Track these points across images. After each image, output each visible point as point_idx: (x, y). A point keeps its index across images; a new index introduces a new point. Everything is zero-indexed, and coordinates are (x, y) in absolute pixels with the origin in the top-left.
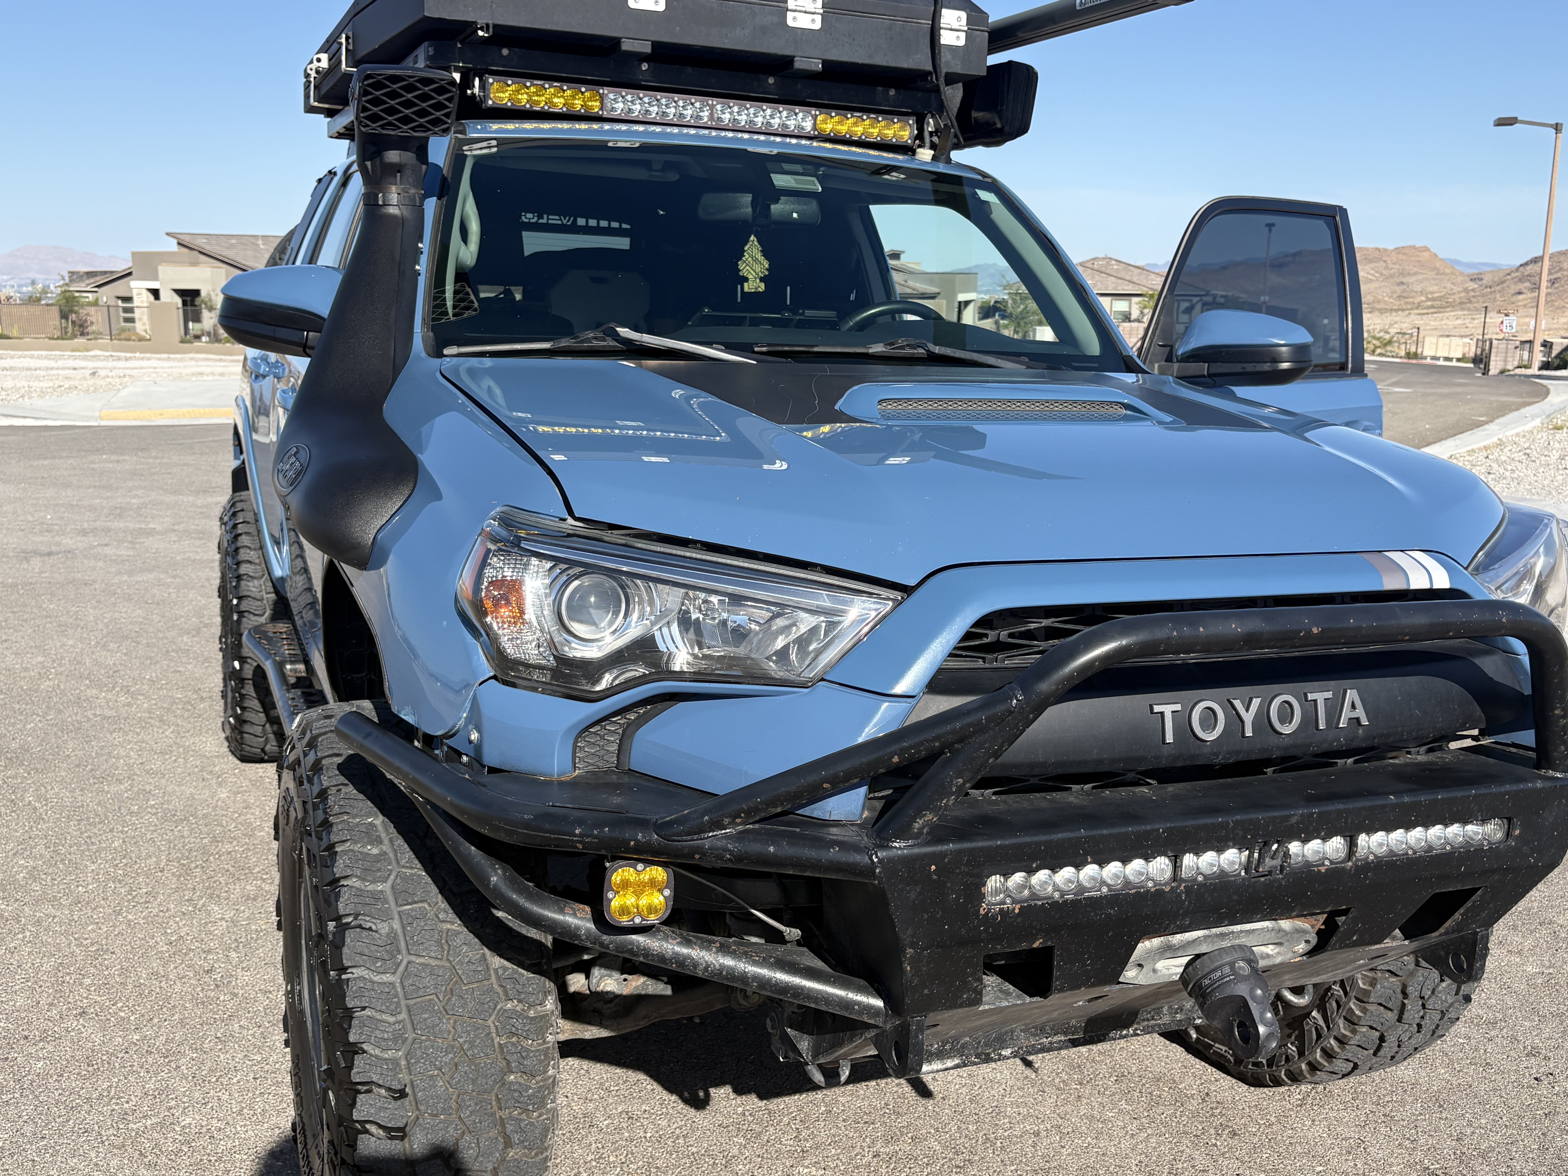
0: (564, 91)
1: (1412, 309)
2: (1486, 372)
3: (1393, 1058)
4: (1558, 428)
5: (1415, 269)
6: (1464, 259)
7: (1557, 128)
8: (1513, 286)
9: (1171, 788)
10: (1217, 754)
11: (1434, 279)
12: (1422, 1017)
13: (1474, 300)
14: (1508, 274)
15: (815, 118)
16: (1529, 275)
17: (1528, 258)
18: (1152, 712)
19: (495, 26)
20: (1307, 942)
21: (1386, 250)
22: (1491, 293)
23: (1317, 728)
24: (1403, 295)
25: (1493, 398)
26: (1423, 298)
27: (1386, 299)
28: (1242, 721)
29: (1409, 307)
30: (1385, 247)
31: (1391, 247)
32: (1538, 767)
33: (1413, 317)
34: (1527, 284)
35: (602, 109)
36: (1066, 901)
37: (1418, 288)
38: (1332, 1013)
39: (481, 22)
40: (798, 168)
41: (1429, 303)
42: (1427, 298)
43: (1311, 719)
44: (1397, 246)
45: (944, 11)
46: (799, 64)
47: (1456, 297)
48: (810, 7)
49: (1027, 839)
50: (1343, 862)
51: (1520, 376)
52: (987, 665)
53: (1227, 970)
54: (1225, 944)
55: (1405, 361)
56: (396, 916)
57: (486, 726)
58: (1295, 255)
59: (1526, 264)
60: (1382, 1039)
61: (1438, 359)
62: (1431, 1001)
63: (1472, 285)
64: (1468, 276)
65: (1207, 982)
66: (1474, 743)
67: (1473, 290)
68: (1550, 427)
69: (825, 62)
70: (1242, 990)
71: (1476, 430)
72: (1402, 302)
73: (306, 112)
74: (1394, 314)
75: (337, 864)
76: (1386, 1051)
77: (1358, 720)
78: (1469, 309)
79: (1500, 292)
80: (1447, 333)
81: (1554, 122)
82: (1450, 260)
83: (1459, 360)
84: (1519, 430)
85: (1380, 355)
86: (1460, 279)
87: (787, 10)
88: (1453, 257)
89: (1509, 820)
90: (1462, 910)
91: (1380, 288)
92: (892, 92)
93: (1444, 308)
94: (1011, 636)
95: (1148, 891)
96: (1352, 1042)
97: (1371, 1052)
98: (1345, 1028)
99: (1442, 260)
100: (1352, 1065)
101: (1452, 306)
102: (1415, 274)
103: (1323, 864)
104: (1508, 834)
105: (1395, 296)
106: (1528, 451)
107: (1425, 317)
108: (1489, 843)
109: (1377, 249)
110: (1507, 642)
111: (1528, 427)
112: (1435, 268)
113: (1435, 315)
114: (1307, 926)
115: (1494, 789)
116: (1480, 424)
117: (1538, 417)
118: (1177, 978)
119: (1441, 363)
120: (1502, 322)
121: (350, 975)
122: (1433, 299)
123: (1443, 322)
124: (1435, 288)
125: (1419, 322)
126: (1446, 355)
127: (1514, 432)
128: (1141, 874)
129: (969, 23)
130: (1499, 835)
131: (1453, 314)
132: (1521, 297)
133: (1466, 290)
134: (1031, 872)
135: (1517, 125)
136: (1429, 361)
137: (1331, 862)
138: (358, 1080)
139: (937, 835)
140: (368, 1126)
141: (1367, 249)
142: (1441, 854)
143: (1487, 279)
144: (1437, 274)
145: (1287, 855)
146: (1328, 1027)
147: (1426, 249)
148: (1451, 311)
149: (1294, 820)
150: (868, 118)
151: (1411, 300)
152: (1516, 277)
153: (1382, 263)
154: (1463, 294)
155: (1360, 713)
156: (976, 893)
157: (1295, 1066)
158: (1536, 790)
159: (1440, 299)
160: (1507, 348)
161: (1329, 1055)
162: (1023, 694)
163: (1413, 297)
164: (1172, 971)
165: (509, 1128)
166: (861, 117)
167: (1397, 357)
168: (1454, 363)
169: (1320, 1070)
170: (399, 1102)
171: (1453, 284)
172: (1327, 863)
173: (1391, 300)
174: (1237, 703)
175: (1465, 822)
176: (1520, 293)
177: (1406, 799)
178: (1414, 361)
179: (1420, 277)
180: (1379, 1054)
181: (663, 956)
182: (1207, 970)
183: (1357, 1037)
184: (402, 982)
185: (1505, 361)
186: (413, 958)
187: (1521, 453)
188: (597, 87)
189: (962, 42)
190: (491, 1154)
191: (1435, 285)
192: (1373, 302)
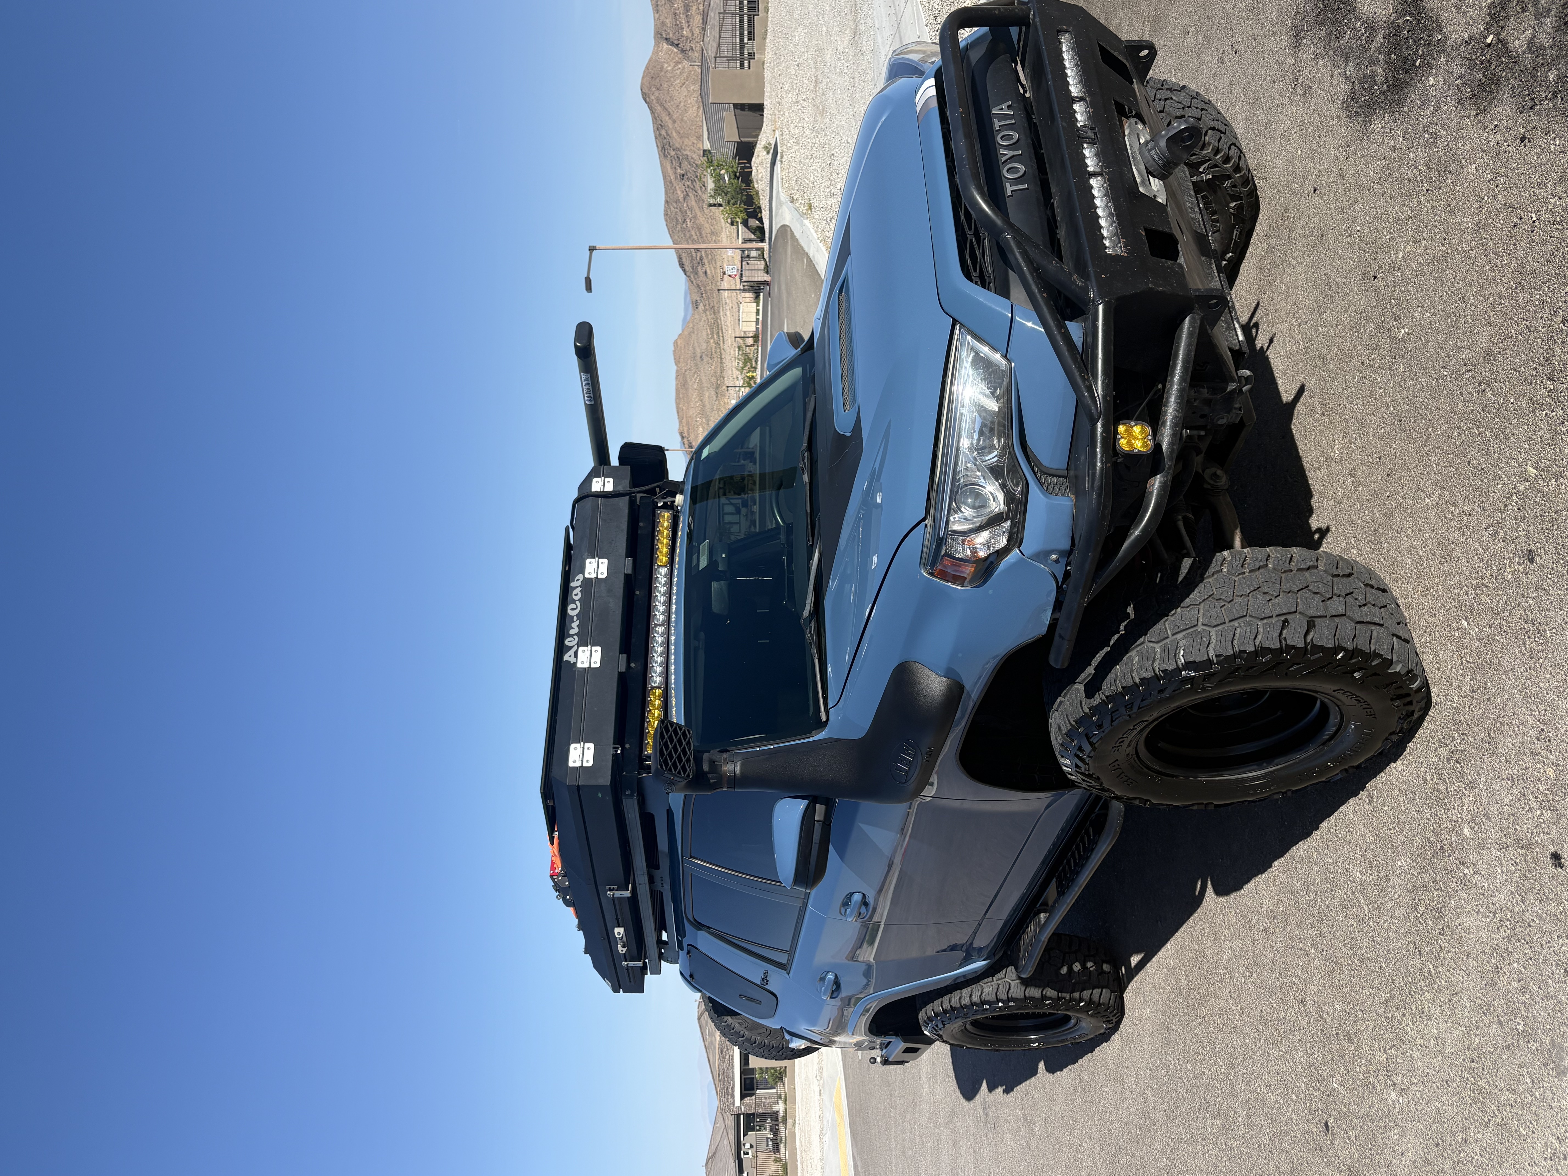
0: (650, 710)
1: (720, 348)
2: (766, 283)
3: (1225, 125)
4: (810, 207)
5: (691, 349)
6: (682, 314)
7: (592, 249)
8: (701, 279)
9: (1053, 190)
10: (1032, 166)
11: (697, 334)
12: (1197, 108)
13: (712, 304)
14: (692, 282)
15: (659, 566)
16: (693, 268)
17: (680, 270)
18: (1011, 196)
19: (614, 744)
20: (1136, 123)
21: (677, 371)
22: (706, 293)
23: (1015, 123)
24: (709, 356)
25: (789, 260)
26: (712, 341)
27: (713, 367)
28: (1013, 156)
29: (718, 351)
30: (675, 372)
31: (675, 368)
32: (1028, 25)
33: (726, 347)
34: (699, 268)
35: (660, 688)
36: (1117, 220)
37: (704, 345)
38: (1199, 158)
39: (612, 751)
40: (695, 557)
41: (715, 336)
42: (711, 338)
43: (1010, 127)
44: (674, 364)
45: (593, 490)
46: (629, 571)
47: (709, 317)
48: (595, 565)
49: (1084, 237)
50: (1087, 103)
51: (770, 252)
52: (992, 281)
53: (1153, 152)
54: (1139, 157)
55: (760, 343)
56: (1175, 637)
57: (1049, 547)
58: (683, 437)
59: (684, 271)
60: (1213, 129)
61: (757, 319)
62: (1186, 104)
63: (701, 307)
64: (694, 311)
65: (1161, 162)
66: (1019, 64)
67: (705, 306)
68: (809, 212)
69: (627, 556)
70: (1163, 143)
71: (814, 263)
72: (715, 356)
73: (643, 992)
74: (724, 361)
75: (1146, 676)
76: (1222, 127)
77: (1008, 107)
78: (719, 307)
79: (705, 287)
80: (737, 321)
81: (588, 252)
82: (683, 325)
83: (758, 305)
84: (813, 231)
85: (756, 363)
86: (697, 316)
87: (597, 578)
88: (681, 323)
89: (1058, 31)
90: (1112, 52)
91: (705, 373)
92: (641, 524)
93: (718, 325)
94: (975, 271)
95: (1109, 185)
96: (1216, 145)
97: (1222, 135)
98: (1208, 150)
99: (683, 331)
100: (1232, 146)
101: (716, 320)
102: (694, 348)
103: (1089, 111)
104: (1066, 31)
105: (711, 361)
106: (828, 220)
107: (726, 338)
108: (1072, 39)
109: (676, 378)
110: (963, 48)
111: (810, 226)
112: (689, 334)
113: (724, 331)
114: (1127, 125)
115: (1042, 39)
116: (810, 261)
117: (802, 222)
118: (1161, 182)
119: (760, 317)
120: (730, 276)
121: (1214, 657)
122: (712, 333)
123: (729, 325)
124: (704, 333)
125: (729, 341)
126: (755, 314)
127: (815, 235)
128: (1099, 190)
129: (599, 477)
130: (1067, 36)
131: (722, 319)
132: (708, 272)
133: (705, 311)
134: (1103, 237)
135: (591, 277)
136: (760, 326)
137: (1088, 107)
138: (1279, 644)
139: (1085, 275)
140: (1308, 641)
141: (677, 385)
142: (1080, 59)
143: (696, 297)
144: (694, 333)
145: (1084, 126)
146: (1209, 160)
147: (676, 342)
148: (720, 320)
149: (1064, 124)
150: (657, 536)
151: (713, 350)
152: (694, 277)
153: (687, 373)
154: (708, 313)
155: (1004, 106)
156: (1116, 258)
157: (1238, 181)
158: (1041, 21)
159: (712, 329)
160: (748, 270)
161: (1227, 159)
162: (1004, 233)
163: (711, 348)
164: (1158, 183)
165: (1303, 566)
166: (658, 540)
167: (758, 350)
168: (761, 308)
169: (1239, 164)
170: (1290, 621)
171: (700, 320)
172: (1088, 110)
173: (714, 364)
174: (1004, 159)
175: (1061, 52)
176: (706, 273)
177: (1050, 77)
178: (760, 336)
179: (696, 344)
180: (1224, 131)
181: (1172, 434)
182: (1154, 163)
183: (1213, 142)
184: (1215, 626)
185: (758, 270)
186: (1200, 623)
187: (831, 224)
188: (647, 691)
189: (611, 480)
190: (1321, 576)
191: (702, 332)
192: (716, 377)
